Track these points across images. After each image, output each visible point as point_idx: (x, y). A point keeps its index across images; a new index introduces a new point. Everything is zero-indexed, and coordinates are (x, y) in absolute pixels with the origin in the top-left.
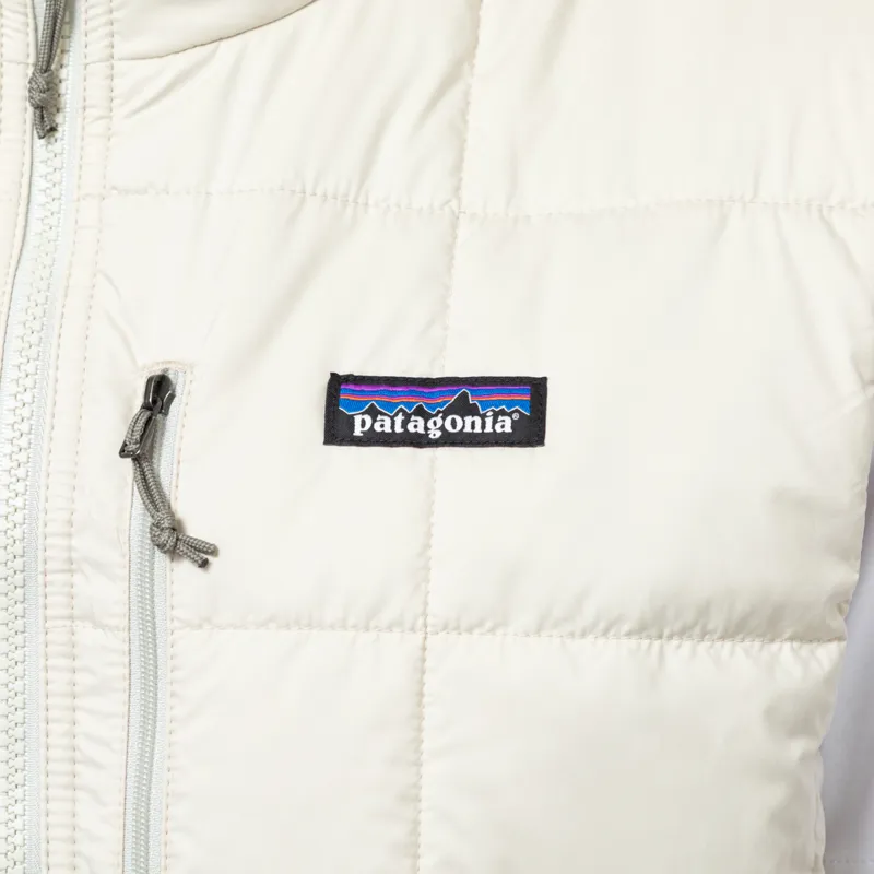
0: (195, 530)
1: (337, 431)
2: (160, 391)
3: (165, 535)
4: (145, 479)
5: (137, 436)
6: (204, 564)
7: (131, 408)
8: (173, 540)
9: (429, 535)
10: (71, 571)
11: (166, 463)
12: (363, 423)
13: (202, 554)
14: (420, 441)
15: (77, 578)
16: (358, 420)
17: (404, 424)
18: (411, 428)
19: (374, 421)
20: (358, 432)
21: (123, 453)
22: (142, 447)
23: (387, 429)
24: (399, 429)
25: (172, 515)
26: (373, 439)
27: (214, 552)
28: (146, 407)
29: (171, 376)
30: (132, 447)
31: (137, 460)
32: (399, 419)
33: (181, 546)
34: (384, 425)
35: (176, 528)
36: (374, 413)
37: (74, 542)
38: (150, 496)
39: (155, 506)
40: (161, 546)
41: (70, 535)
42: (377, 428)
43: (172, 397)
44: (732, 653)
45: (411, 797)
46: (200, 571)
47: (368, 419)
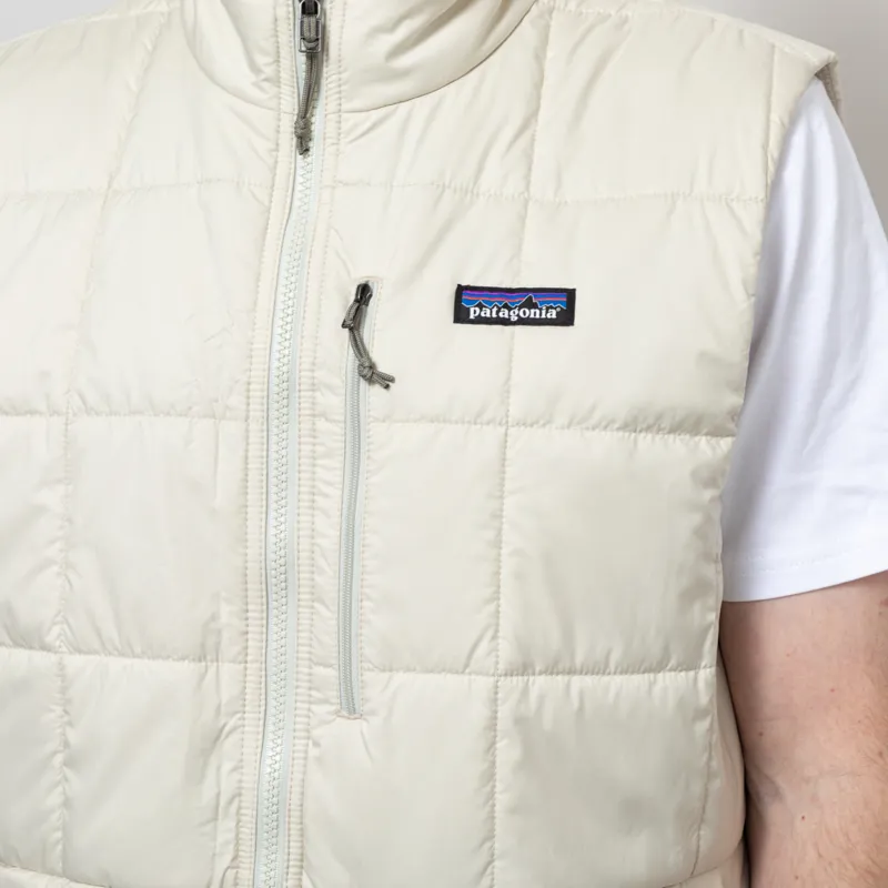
0: (382, 368)
1: (461, 316)
2: (364, 292)
3: (366, 371)
4: (355, 340)
5: (351, 316)
6: (387, 387)
7: (348, 302)
8: (371, 374)
9: (510, 372)
10: (313, 390)
11: (367, 332)
12: (475, 312)
13: (386, 381)
14: (506, 322)
15: (318, 394)
16: (472, 310)
17: (498, 312)
18: (501, 315)
19: (481, 310)
20: (472, 317)
21: (344, 326)
22: (354, 322)
23: (488, 315)
24: (494, 315)
25: (369, 359)
26: (480, 320)
27: (392, 380)
28: (356, 301)
29: (370, 284)
30: (349, 322)
31: (351, 329)
32: (495, 310)
33: (375, 377)
34: (486, 313)
35: (372, 367)
36: (481, 306)
37: (315, 375)
38: (359, 350)
39: (361, 355)
40: (364, 377)
41: (313, 371)
42: (483, 315)
43: (371, 296)
44: (674, 440)
45: (498, 515)
46: (384, 391)
47: (478, 310)
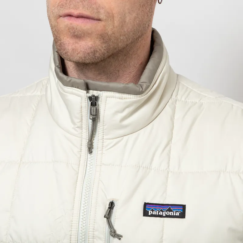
0: (118, 232)
1: (146, 214)
2: (112, 205)
3: (113, 233)
4: (109, 222)
5: (108, 214)
6: (120, 239)
7: (106, 208)
8: (114, 234)
9: (163, 234)
10: (94, 238)
11: (113, 219)
12: (151, 213)
13: (119, 237)
14: (161, 216)
15: (95, 240)
16: (150, 212)
17: (158, 213)
18: (160, 214)
19: (153, 212)
20: (150, 214)
21: (105, 217)
22: (108, 216)
23: (155, 214)
24: (157, 214)
25: (114, 229)
26: (152, 216)
27: (122, 236)
28: (109, 208)
29: (114, 202)
30: (107, 216)
31: (107, 218)
32: (157, 212)
33: (116, 236)
34: (154, 213)
35: (115, 232)
36: (153, 210)
37: (95, 233)
38: (110, 225)
39: (111, 227)
40: (112, 236)
41: (94, 232)
42: (153, 214)
43: (114, 206)
46: (119, 240)
47: (152, 212)
